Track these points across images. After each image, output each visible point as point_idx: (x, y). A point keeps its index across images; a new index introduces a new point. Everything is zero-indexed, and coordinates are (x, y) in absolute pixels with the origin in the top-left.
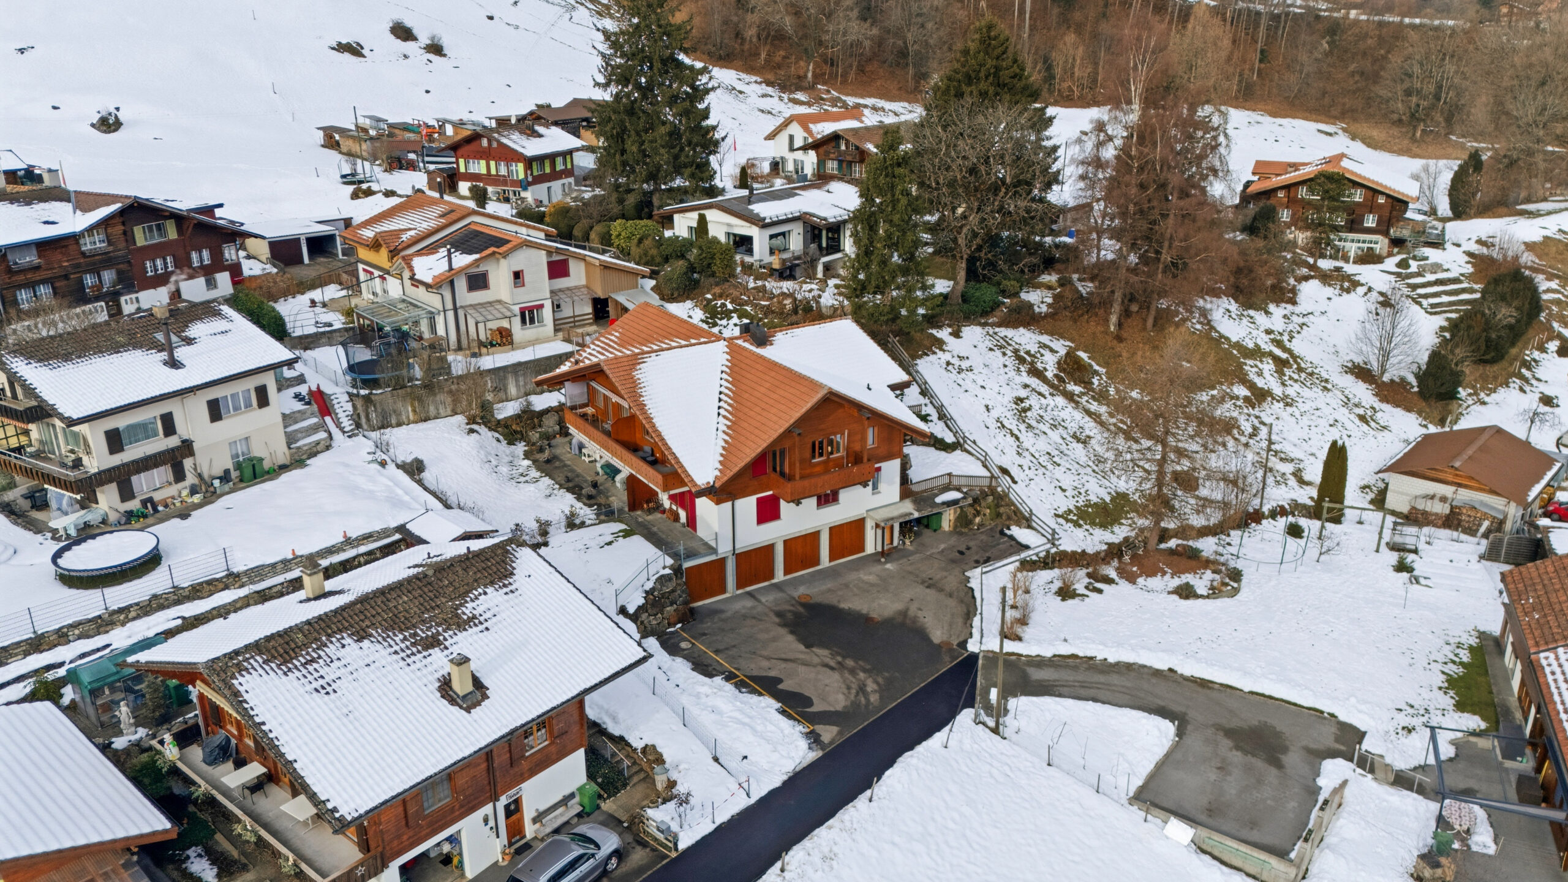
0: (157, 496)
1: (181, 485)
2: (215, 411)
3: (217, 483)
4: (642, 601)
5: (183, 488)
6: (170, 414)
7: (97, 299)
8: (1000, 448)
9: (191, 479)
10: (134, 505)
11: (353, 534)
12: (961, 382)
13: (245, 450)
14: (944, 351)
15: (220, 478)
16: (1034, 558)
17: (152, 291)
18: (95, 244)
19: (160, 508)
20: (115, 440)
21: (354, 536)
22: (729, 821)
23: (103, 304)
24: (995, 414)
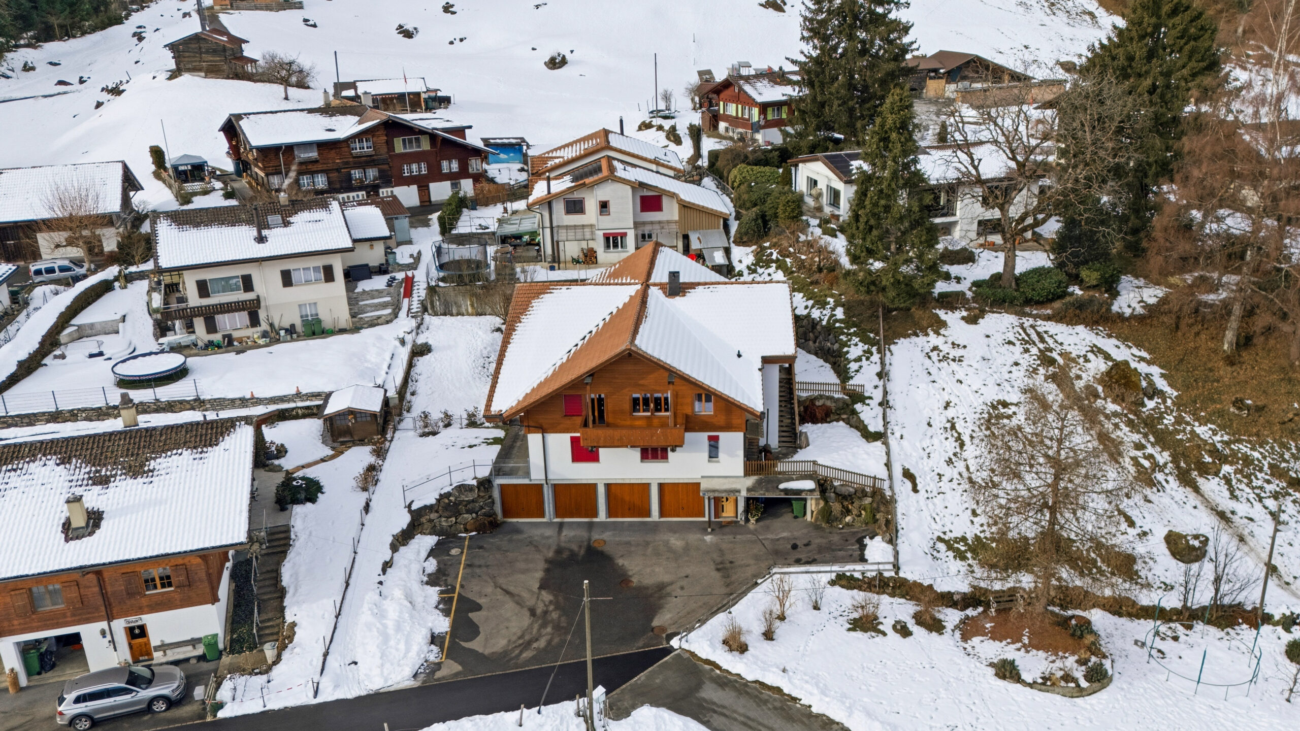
0: (236, 334)
1: (255, 329)
2: (287, 279)
3: (282, 333)
4: (434, 502)
5: (255, 333)
6: (250, 276)
7: (360, 189)
8: (928, 451)
9: (264, 326)
10: (217, 337)
11: (304, 391)
12: (933, 371)
13: (314, 312)
14: (938, 334)
15: (286, 330)
16: (857, 575)
17: (406, 187)
18: (364, 148)
19: (235, 343)
20: (203, 288)
21: (304, 392)
22: (279, 710)
23: (364, 193)
24: (951, 413)
